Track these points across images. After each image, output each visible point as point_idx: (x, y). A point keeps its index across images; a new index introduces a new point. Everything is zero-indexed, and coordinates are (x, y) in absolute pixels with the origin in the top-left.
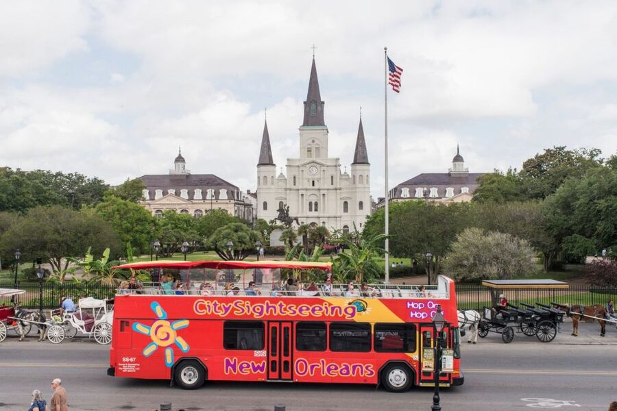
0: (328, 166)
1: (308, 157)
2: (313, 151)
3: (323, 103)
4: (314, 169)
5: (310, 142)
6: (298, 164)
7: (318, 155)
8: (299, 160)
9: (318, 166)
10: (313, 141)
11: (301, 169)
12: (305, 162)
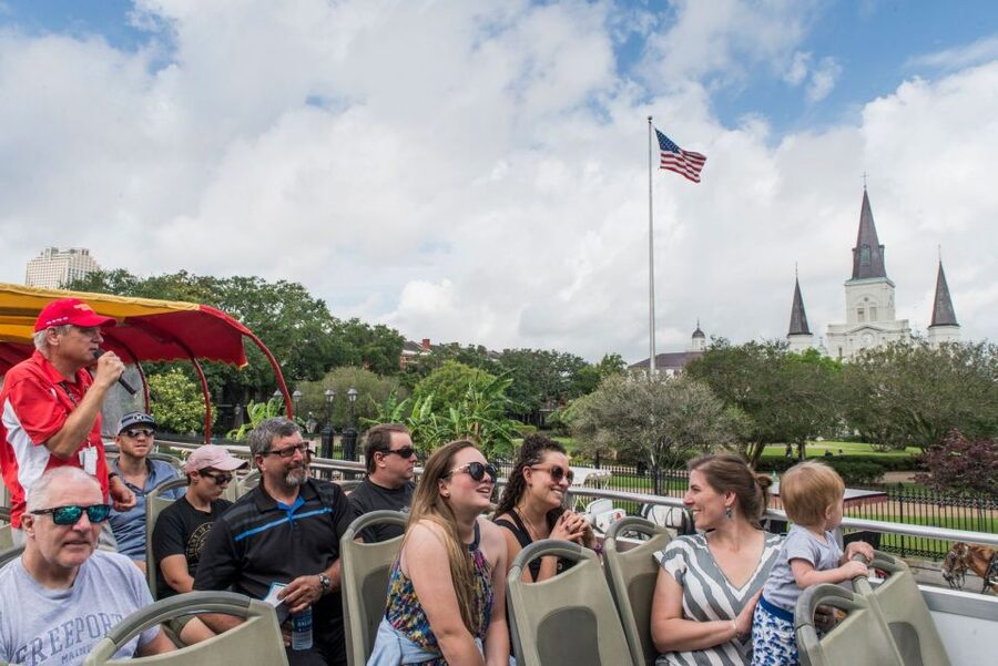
0: (889, 332)
1: (859, 321)
2: (867, 312)
3: (882, 247)
4: (869, 336)
5: (861, 300)
6: (844, 331)
7: (874, 318)
8: (846, 326)
9: (874, 332)
10: (866, 300)
11: (849, 337)
12: (855, 327)
